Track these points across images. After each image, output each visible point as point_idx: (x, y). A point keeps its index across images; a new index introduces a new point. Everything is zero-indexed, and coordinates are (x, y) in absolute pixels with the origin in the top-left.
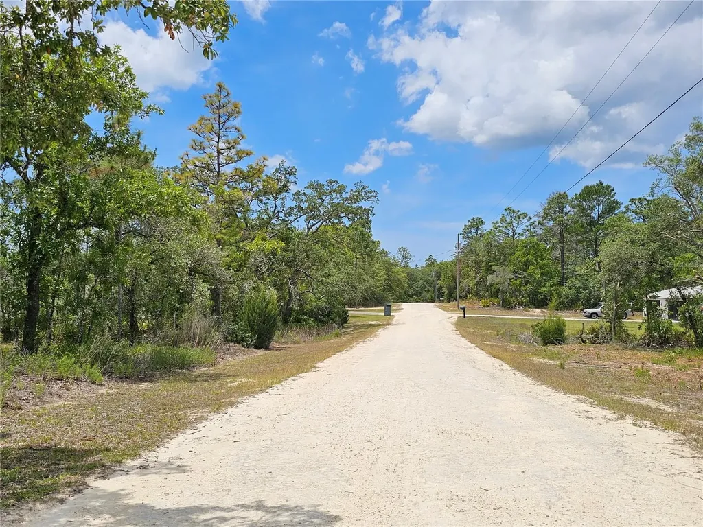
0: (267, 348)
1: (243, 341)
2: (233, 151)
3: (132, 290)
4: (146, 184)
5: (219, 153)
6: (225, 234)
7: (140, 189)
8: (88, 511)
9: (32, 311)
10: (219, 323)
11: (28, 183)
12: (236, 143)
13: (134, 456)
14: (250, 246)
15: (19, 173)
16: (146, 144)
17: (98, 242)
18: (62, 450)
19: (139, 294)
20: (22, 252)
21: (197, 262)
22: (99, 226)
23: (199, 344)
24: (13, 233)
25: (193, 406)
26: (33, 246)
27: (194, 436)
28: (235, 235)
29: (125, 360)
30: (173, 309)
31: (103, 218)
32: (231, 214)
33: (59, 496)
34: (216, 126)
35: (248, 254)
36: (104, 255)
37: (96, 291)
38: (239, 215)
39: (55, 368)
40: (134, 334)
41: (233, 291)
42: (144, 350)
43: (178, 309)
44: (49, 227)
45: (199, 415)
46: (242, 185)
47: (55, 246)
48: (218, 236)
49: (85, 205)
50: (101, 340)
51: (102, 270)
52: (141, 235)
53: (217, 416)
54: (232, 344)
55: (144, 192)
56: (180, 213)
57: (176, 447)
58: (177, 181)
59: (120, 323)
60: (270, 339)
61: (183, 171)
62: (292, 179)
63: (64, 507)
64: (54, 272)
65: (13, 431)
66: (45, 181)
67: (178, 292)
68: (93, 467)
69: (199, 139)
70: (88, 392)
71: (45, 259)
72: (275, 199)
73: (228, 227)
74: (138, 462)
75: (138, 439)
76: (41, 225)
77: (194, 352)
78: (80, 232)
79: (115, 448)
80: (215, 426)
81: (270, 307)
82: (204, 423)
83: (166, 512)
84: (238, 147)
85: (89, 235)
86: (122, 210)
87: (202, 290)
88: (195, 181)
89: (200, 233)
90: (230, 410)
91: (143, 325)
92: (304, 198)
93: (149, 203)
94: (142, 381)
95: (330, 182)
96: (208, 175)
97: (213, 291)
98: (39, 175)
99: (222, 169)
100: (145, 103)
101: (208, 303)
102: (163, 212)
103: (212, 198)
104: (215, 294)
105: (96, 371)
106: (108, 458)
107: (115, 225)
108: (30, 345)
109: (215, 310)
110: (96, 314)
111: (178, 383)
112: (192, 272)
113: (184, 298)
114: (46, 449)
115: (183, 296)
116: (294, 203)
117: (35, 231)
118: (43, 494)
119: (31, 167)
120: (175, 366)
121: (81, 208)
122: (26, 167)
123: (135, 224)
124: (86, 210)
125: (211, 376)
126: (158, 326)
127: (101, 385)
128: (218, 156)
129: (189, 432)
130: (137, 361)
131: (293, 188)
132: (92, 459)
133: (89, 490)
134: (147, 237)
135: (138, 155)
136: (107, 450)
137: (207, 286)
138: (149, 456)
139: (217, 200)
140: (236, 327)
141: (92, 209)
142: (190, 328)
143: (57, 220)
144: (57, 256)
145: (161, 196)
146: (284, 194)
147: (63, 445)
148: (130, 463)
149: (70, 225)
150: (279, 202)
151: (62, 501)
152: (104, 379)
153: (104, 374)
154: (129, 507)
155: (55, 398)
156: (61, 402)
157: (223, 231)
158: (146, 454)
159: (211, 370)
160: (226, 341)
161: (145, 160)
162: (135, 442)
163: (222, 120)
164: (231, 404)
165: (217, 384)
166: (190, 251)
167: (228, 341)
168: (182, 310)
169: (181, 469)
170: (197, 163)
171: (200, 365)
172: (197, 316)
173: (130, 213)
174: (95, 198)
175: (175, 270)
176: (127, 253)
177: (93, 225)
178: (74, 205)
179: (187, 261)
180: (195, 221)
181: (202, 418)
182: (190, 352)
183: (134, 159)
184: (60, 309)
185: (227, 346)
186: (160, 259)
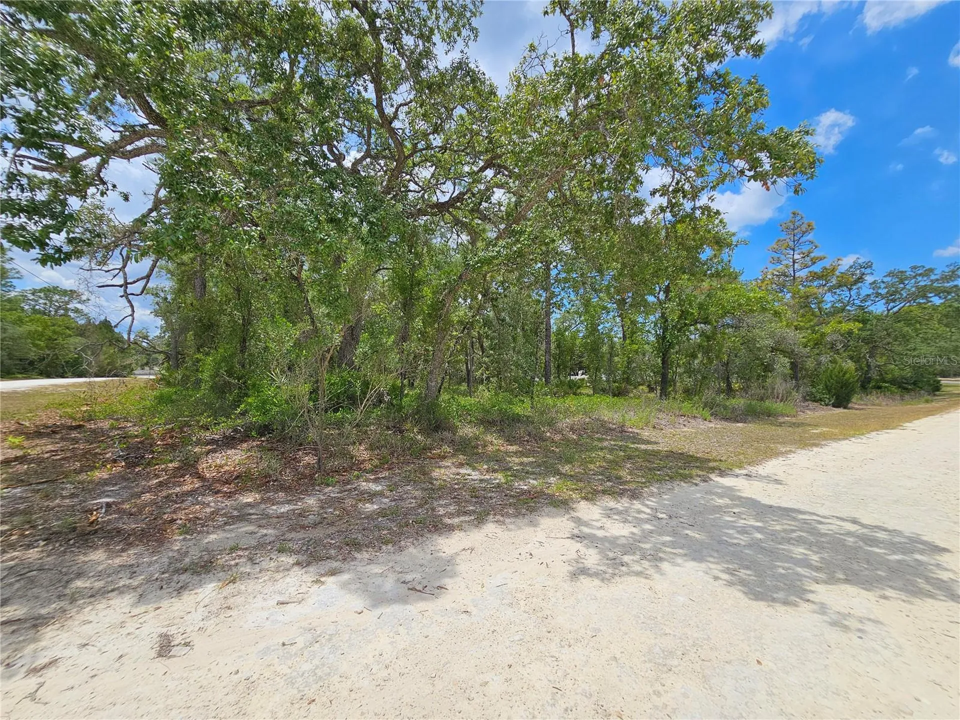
0: (845, 408)
1: (821, 401)
2: (808, 259)
3: (728, 363)
4: (737, 292)
5: (794, 262)
6: (801, 321)
7: (733, 297)
8: (714, 494)
9: (664, 376)
10: (797, 387)
11: (660, 302)
12: (809, 253)
13: (741, 467)
14: (827, 329)
15: (655, 297)
16: (735, 267)
17: (703, 334)
18: (691, 456)
19: (731, 367)
20: (658, 342)
21: (778, 343)
22: (705, 323)
23: (781, 401)
24: (653, 332)
25: (781, 442)
26: (664, 338)
27: (785, 462)
28: (811, 321)
29: (725, 407)
30: (759, 376)
31: (707, 318)
32: (807, 306)
33: (694, 481)
34: (791, 244)
35: (823, 335)
36: (708, 341)
37: (704, 364)
38: (813, 306)
39: (680, 409)
40: (729, 391)
41: (810, 364)
42: (739, 402)
43: (762, 376)
44: (673, 326)
45: (788, 449)
46: (815, 283)
47: (677, 337)
48: (795, 324)
49: (695, 312)
50: (708, 394)
51: (707, 351)
52: (732, 327)
53: (803, 452)
54: (810, 402)
55: (736, 298)
56: (764, 309)
57: (771, 467)
58: (760, 287)
59: (719, 384)
60: (848, 400)
61: (763, 281)
62: (868, 271)
63: (697, 488)
64: (677, 353)
65: (660, 441)
66: (669, 300)
67: (763, 364)
68: (713, 469)
69: (776, 256)
70: (704, 426)
71: (671, 345)
72: (850, 289)
73: (803, 316)
74: (744, 472)
75: (741, 457)
76: (668, 325)
77: (779, 406)
78: (692, 328)
79: (726, 461)
80: (802, 458)
81: (848, 376)
82: (793, 455)
83: (771, 507)
84: (812, 255)
85: (697, 329)
86: (720, 312)
87: (782, 363)
88: (774, 286)
89: (781, 322)
90: (815, 449)
91: (736, 386)
92: (883, 285)
93: (740, 305)
94: (738, 422)
95: (914, 268)
96: (785, 281)
97: (792, 363)
98: (666, 297)
99: (797, 274)
100: (734, 239)
101: (788, 371)
102: (750, 310)
103: (789, 296)
104: (794, 366)
105: (707, 413)
106: (723, 466)
107: (716, 321)
108: (664, 394)
109: (794, 377)
110: (704, 378)
111: (766, 426)
112: (773, 350)
113: (768, 368)
114: (681, 454)
115: (766, 367)
116: (872, 291)
117: (665, 329)
118: (685, 478)
119: (662, 293)
120: (763, 414)
121: (693, 313)
122: (659, 293)
123: (728, 320)
124: (696, 314)
125: (794, 424)
126: (747, 387)
127: (710, 421)
128: (794, 265)
129: (781, 459)
130: (734, 410)
131: (869, 279)
132: (711, 464)
133: (712, 482)
134: (737, 328)
135: (730, 275)
136: (720, 460)
137: (787, 360)
138: (753, 469)
139: (793, 297)
140: (814, 390)
141: (699, 314)
142: (774, 389)
143: (678, 321)
144: (678, 343)
145: (749, 299)
146: (860, 284)
147: (691, 453)
148: (737, 471)
149: (686, 324)
150: (853, 293)
151: (696, 485)
152: (712, 418)
153: (712, 415)
154: (742, 497)
155: (682, 426)
156: (685, 429)
157: (800, 319)
158: (750, 468)
159: (794, 420)
160: (805, 399)
161: (734, 277)
162: (740, 459)
163: (796, 238)
164: (816, 445)
165: (800, 430)
166: (772, 335)
167: (807, 400)
168: (766, 377)
169: (778, 482)
170: (775, 273)
171: (783, 415)
172: (779, 381)
173: (725, 314)
174: (701, 307)
175: (759, 349)
176: (724, 339)
177: (700, 323)
178: (688, 312)
179: (770, 342)
180: (776, 314)
181: (790, 451)
182: (775, 406)
183: (726, 278)
184: (680, 375)
185: (806, 404)
186: (748, 343)
